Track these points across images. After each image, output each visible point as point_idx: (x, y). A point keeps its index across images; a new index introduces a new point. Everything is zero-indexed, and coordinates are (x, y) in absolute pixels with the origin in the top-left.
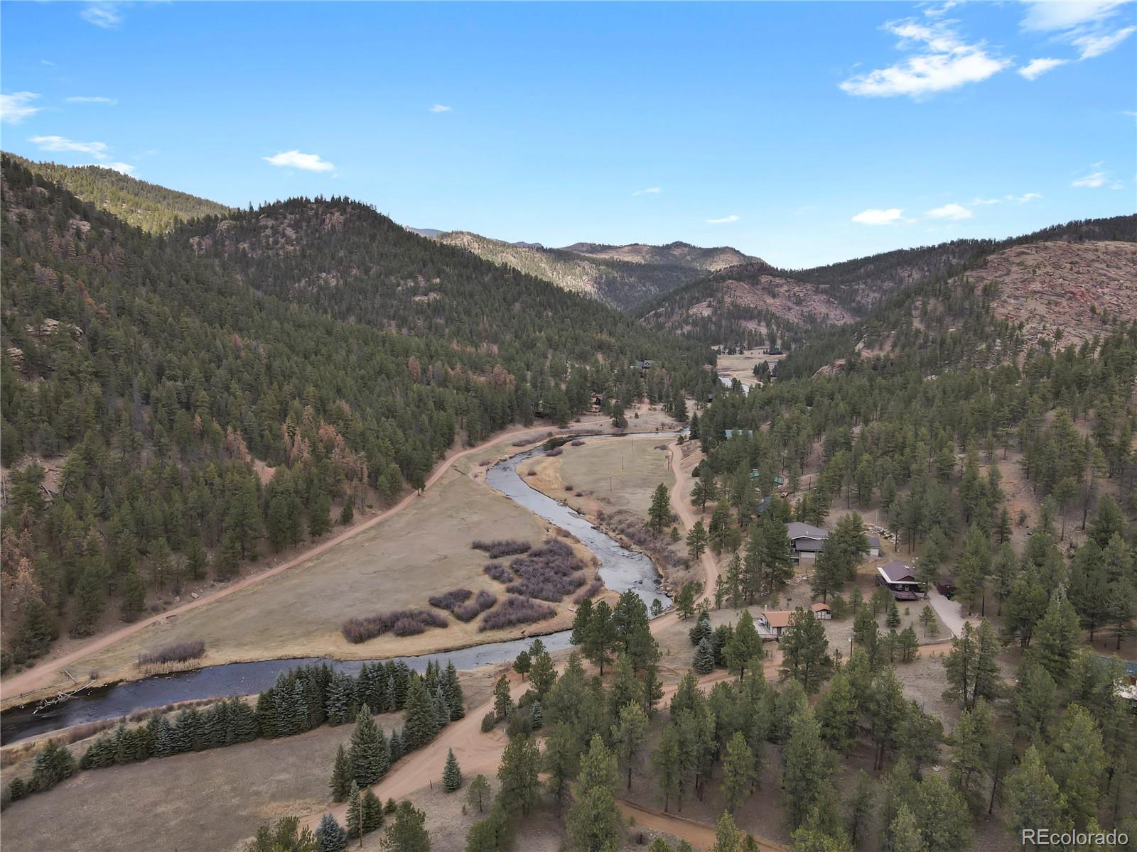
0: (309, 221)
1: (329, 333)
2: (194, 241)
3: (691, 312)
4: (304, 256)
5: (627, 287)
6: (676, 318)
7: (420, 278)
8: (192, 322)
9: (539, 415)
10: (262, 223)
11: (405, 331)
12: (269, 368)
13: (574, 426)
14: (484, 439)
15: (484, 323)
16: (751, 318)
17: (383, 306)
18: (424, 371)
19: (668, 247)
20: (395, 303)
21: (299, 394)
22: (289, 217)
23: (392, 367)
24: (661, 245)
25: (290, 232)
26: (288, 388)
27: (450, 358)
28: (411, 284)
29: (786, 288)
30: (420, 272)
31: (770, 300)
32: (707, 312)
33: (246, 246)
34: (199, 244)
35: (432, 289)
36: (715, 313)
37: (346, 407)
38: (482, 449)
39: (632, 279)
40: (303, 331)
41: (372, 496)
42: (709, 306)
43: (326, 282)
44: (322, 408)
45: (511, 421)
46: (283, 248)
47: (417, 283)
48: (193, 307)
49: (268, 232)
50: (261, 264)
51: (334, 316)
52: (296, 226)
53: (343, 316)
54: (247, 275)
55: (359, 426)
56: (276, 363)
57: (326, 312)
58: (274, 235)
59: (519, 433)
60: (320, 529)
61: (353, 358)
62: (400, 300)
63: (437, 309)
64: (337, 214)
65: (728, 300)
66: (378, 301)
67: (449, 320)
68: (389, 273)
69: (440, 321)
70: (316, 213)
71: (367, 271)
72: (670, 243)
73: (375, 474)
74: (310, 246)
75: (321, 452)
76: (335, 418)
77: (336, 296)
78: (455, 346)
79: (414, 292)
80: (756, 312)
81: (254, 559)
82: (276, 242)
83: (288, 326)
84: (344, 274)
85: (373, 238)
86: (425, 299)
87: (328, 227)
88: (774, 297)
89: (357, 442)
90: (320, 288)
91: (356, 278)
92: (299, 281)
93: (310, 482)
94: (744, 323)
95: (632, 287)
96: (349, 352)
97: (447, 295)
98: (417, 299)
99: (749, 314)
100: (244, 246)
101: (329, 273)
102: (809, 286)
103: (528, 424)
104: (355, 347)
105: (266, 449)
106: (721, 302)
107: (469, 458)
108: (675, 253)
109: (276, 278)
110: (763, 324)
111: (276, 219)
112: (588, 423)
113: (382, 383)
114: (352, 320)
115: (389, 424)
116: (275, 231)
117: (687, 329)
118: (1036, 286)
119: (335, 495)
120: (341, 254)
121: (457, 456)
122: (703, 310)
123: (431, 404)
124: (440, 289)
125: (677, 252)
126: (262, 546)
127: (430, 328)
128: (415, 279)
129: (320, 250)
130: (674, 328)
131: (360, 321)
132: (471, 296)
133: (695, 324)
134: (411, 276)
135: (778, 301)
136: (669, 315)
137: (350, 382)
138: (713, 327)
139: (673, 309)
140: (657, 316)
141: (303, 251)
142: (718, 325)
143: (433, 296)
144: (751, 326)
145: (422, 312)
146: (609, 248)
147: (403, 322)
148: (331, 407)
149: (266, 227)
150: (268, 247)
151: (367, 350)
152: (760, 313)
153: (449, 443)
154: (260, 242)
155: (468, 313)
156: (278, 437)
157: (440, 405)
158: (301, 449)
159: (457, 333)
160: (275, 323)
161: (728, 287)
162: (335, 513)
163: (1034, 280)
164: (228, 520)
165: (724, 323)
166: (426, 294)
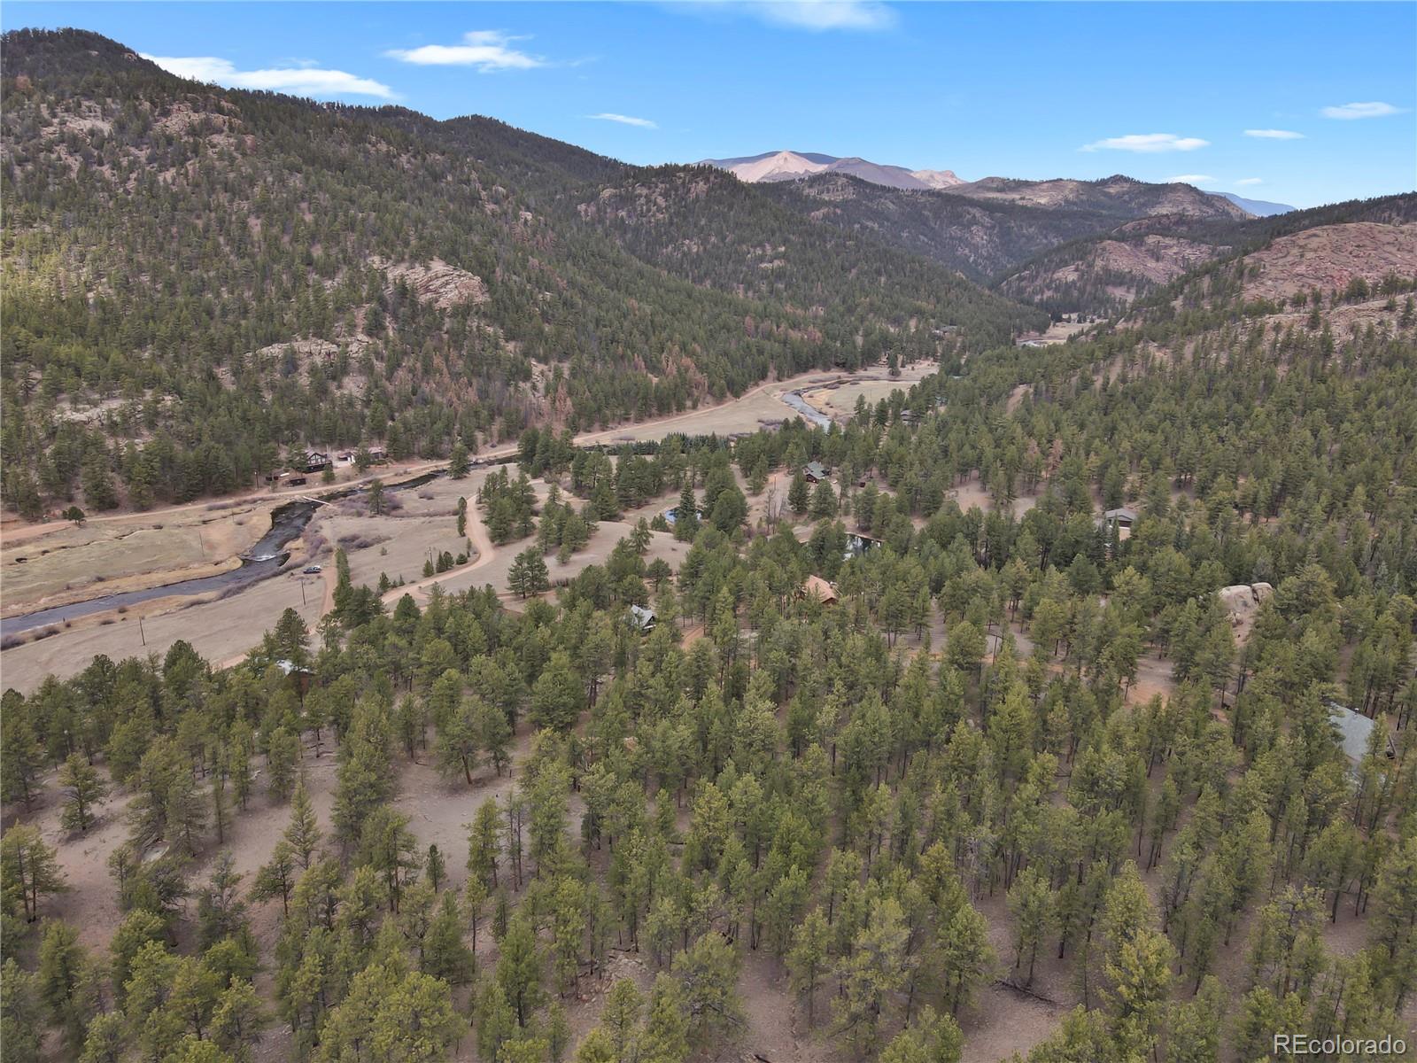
0: (676, 190)
1: (689, 296)
2: (582, 207)
3: (1055, 276)
4: (671, 224)
5: (1024, 240)
6: (1039, 282)
7: (768, 247)
8: (601, 288)
9: (837, 365)
10: (638, 192)
11: (750, 294)
12: (652, 322)
13: (861, 373)
14: (790, 377)
15: (818, 289)
16: (1121, 284)
17: (734, 272)
18: (757, 327)
19: (1103, 183)
20: (744, 269)
21: (670, 339)
22: (660, 186)
23: (732, 324)
24: (1094, 180)
25: (660, 200)
26: (664, 335)
27: (778, 318)
28: (759, 252)
29: (1175, 249)
30: (768, 241)
31: (1151, 264)
32: (1072, 277)
33: (624, 213)
34: (586, 211)
35: (777, 257)
36: (1081, 277)
37: (698, 349)
38: (786, 383)
39: (1032, 230)
40: (671, 295)
41: (709, 398)
42: (1076, 270)
43: (689, 249)
44: (683, 348)
45: (813, 367)
46: (654, 215)
47: (764, 251)
48: (600, 277)
49: (643, 200)
50: (636, 230)
51: (694, 281)
52: (666, 195)
53: (699, 280)
54: (624, 241)
55: (705, 360)
56: (657, 319)
57: (687, 276)
58: (647, 203)
59: (817, 374)
60: (681, 408)
61: (705, 316)
62: (748, 267)
63: (779, 275)
64: (701, 183)
65: (1099, 263)
66: (731, 266)
67: (788, 286)
68: (742, 241)
69: (781, 286)
70: (683, 183)
71: (723, 239)
72: (1106, 177)
73: (711, 385)
74: (677, 214)
75: (682, 372)
76: (691, 354)
77: (696, 261)
78: (789, 308)
79: (761, 259)
80: (1128, 277)
81: (650, 416)
82: (649, 210)
83: (662, 291)
84: (705, 241)
85: (731, 207)
86: (769, 266)
87: (692, 195)
88: (1157, 260)
89: (702, 368)
90: (684, 254)
91: (714, 245)
92: (667, 246)
93: (676, 386)
94: (1110, 289)
95: (1030, 238)
96: (703, 312)
97: (789, 261)
98: (763, 265)
99: (1120, 279)
100: (623, 213)
101: (691, 240)
102: (1204, 248)
103: (826, 369)
104: (707, 308)
105: (654, 368)
106: (1090, 266)
107: (776, 387)
108: (1112, 190)
109: (648, 244)
110: (1133, 290)
111: (650, 188)
112: (872, 372)
113: (723, 335)
114: (708, 283)
115: (724, 360)
116: (648, 200)
117: (1048, 294)
118: (1301, 269)
119: (690, 395)
120: (703, 223)
121: (767, 385)
122: (1069, 275)
123: (754, 350)
124: (784, 256)
125: (1113, 190)
126: (654, 410)
127: (771, 292)
128: (763, 247)
129: (685, 218)
130: (1035, 293)
131: (714, 285)
132: (811, 263)
133: (1057, 289)
134: (761, 245)
135: (1161, 265)
136: (1033, 278)
137: (702, 333)
138: (1076, 293)
139: (1038, 272)
140: (1021, 279)
141: (671, 218)
142: (1082, 291)
143: (777, 263)
144: (1118, 293)
145: (767, 277)
146: (1027, 184)
147: (749, 286)
148: (689, 348)
149: (640, 196)
150: (642, 215)
151: (716, 311)
152: (1133, 279)
153: (764, 377)
154: (635, 209)
155: (805, 279)
156: (659, 362)
157: (761, 352)
158: (672, 369)
159: (792, 298)
160: (653, 289)
161: (1104, 249)
162: (689, 403)
163: (1300, 263)
164: (641, 395)
165: (1088, 288)
166: (771, 262)
